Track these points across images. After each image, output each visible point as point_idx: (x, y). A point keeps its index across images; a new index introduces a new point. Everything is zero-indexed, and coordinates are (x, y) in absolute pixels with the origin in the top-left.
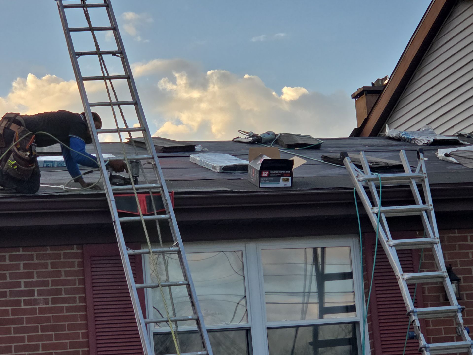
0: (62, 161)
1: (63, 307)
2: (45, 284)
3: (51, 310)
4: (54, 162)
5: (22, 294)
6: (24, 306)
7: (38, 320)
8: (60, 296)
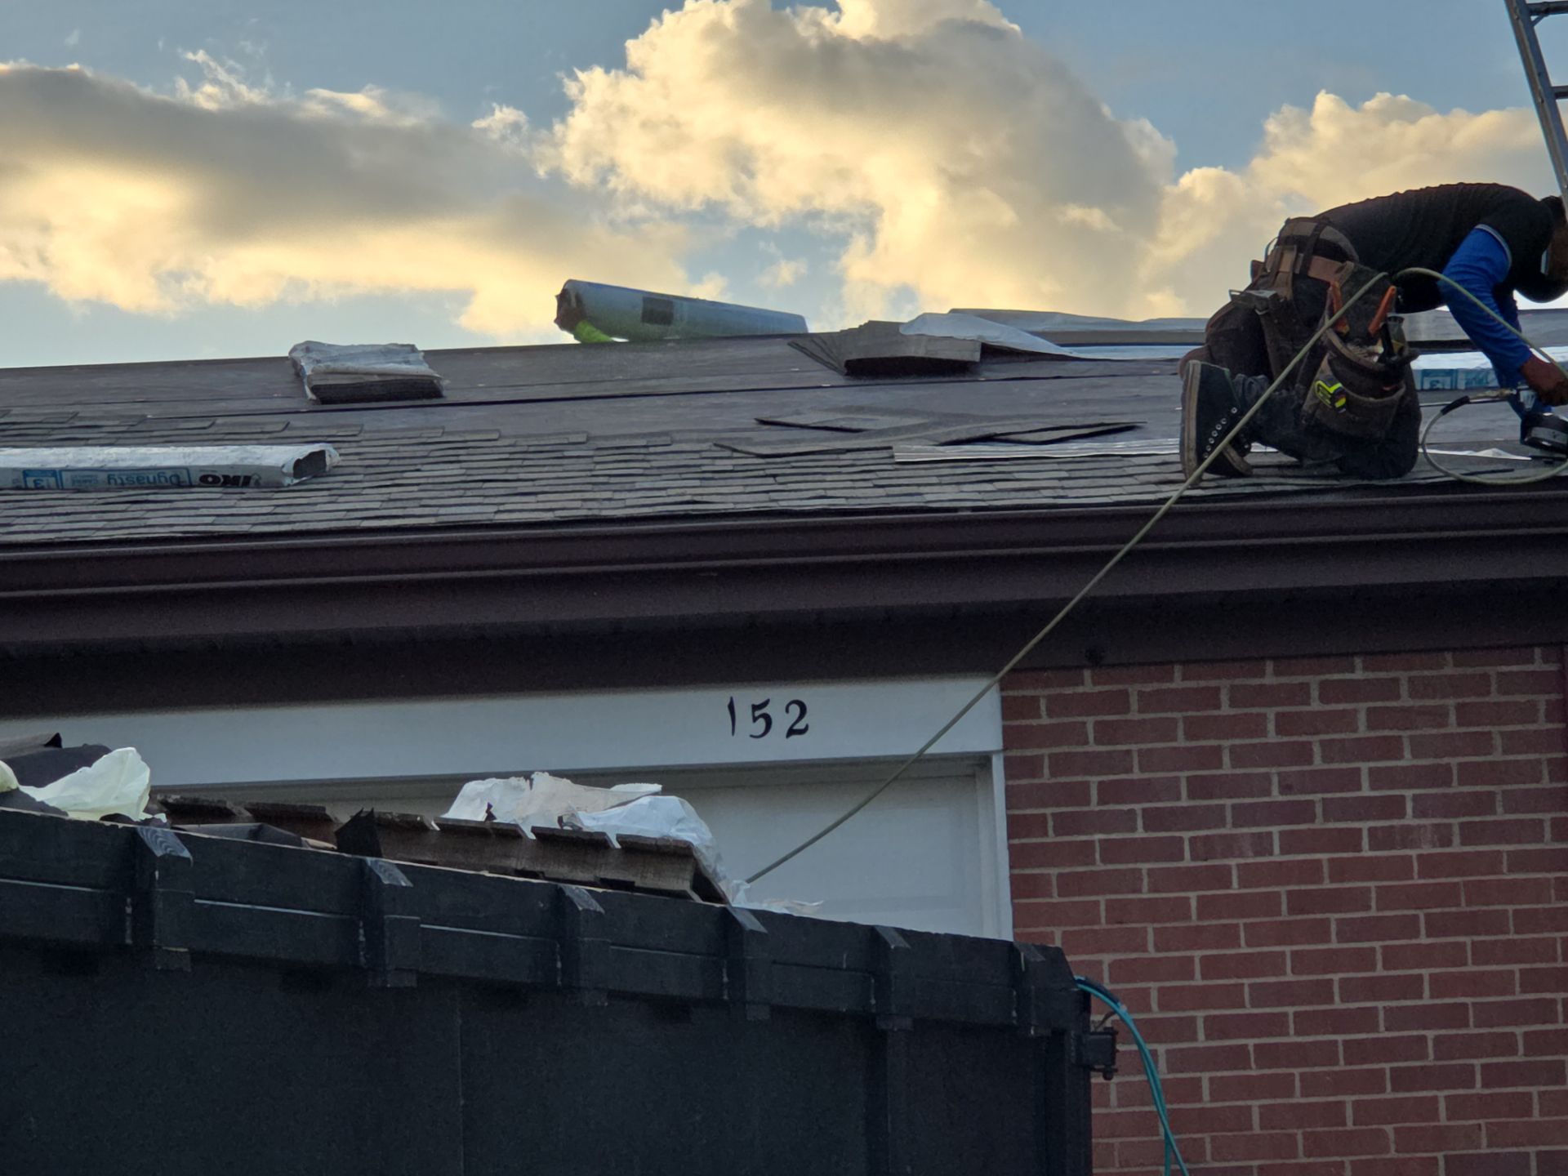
0: (1483, 370)
1: (1499, 852)
2: (1439, 776)
3: (1458, 864)
4: (1454, 375)
5: (1365, 809)
6: (1372, 848)
7: (1415, 897)
8: (1489, 818)
